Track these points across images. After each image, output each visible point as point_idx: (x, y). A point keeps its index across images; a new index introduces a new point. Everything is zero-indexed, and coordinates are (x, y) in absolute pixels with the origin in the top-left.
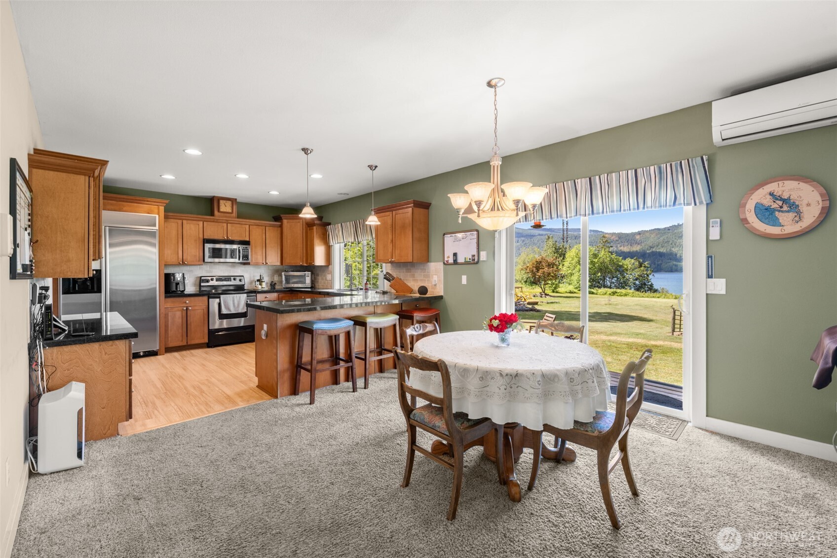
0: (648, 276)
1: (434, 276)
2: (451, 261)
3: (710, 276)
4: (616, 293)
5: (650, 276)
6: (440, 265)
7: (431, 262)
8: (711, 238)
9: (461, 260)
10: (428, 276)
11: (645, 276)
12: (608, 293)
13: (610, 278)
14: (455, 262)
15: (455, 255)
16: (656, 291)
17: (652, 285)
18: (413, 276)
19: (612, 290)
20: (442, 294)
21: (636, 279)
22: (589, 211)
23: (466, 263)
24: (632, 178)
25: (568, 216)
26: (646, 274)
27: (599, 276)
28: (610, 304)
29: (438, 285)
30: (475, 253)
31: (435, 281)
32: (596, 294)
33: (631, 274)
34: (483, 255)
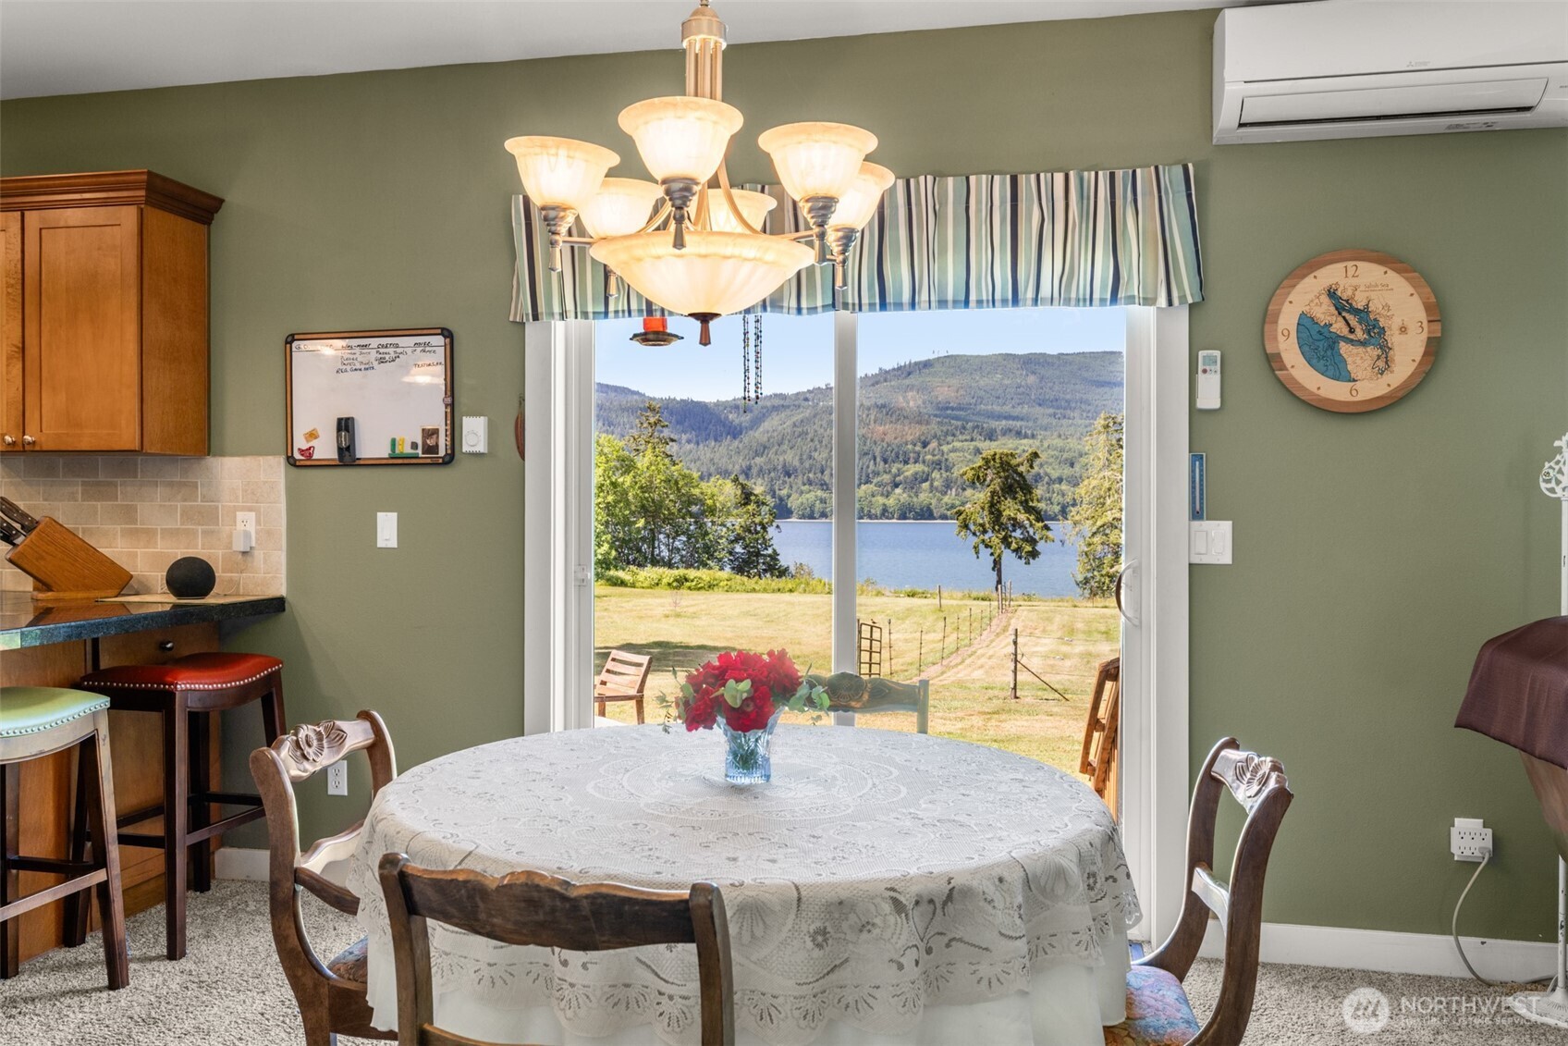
0: (764, 528)
1: (240, 515)
2: (326, 449)
3: (1196, 515)
4: (686, 580)
5: (769, 529)
6: (273, 471)
7: (222, 454)
8: (1202, 403)
9: (371, 445)
10: (210, 516)
11: (759, 528)
12: (665, 581)
13: (668, 536)
14: (347, 456)
15: (345, 426)
16: (783, 573)
17: (774, 556)
18: (129, 514)
19: (676, 572)
20: (279, 588)
21: (738, 539)
22: (871, 296)
23: (398, 461)
24: (1003, 202)
25: (804, 304)
26: (761, 524)
27: (639, 531)
28: (678, 615)
29: (259, 554)
30: (437, 420)
31: (247, 535)
32: (633, 586)
33: (723, 525)
34: (475, 434)
